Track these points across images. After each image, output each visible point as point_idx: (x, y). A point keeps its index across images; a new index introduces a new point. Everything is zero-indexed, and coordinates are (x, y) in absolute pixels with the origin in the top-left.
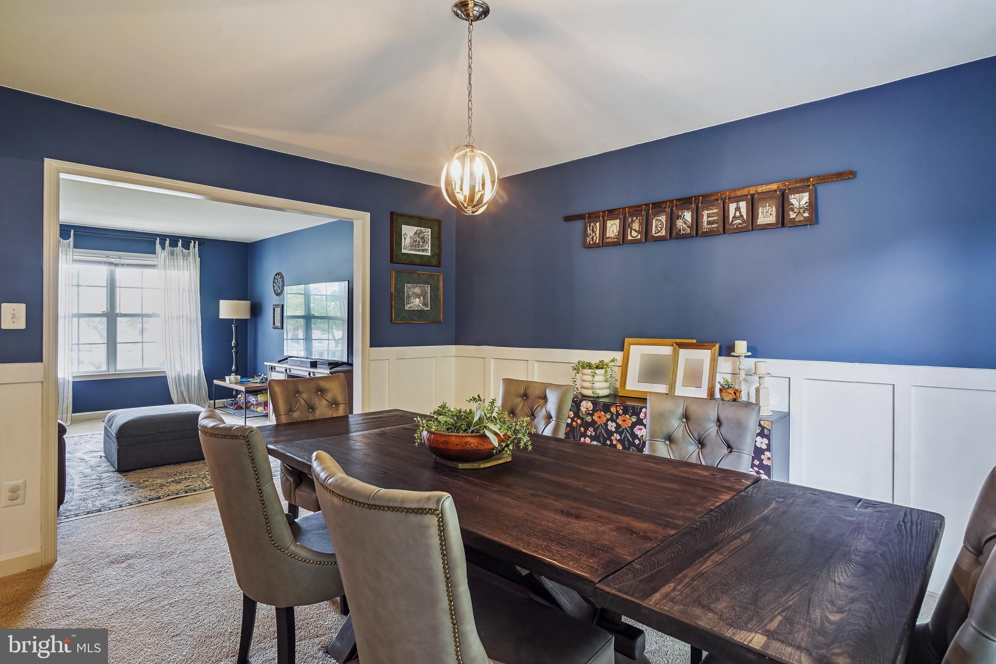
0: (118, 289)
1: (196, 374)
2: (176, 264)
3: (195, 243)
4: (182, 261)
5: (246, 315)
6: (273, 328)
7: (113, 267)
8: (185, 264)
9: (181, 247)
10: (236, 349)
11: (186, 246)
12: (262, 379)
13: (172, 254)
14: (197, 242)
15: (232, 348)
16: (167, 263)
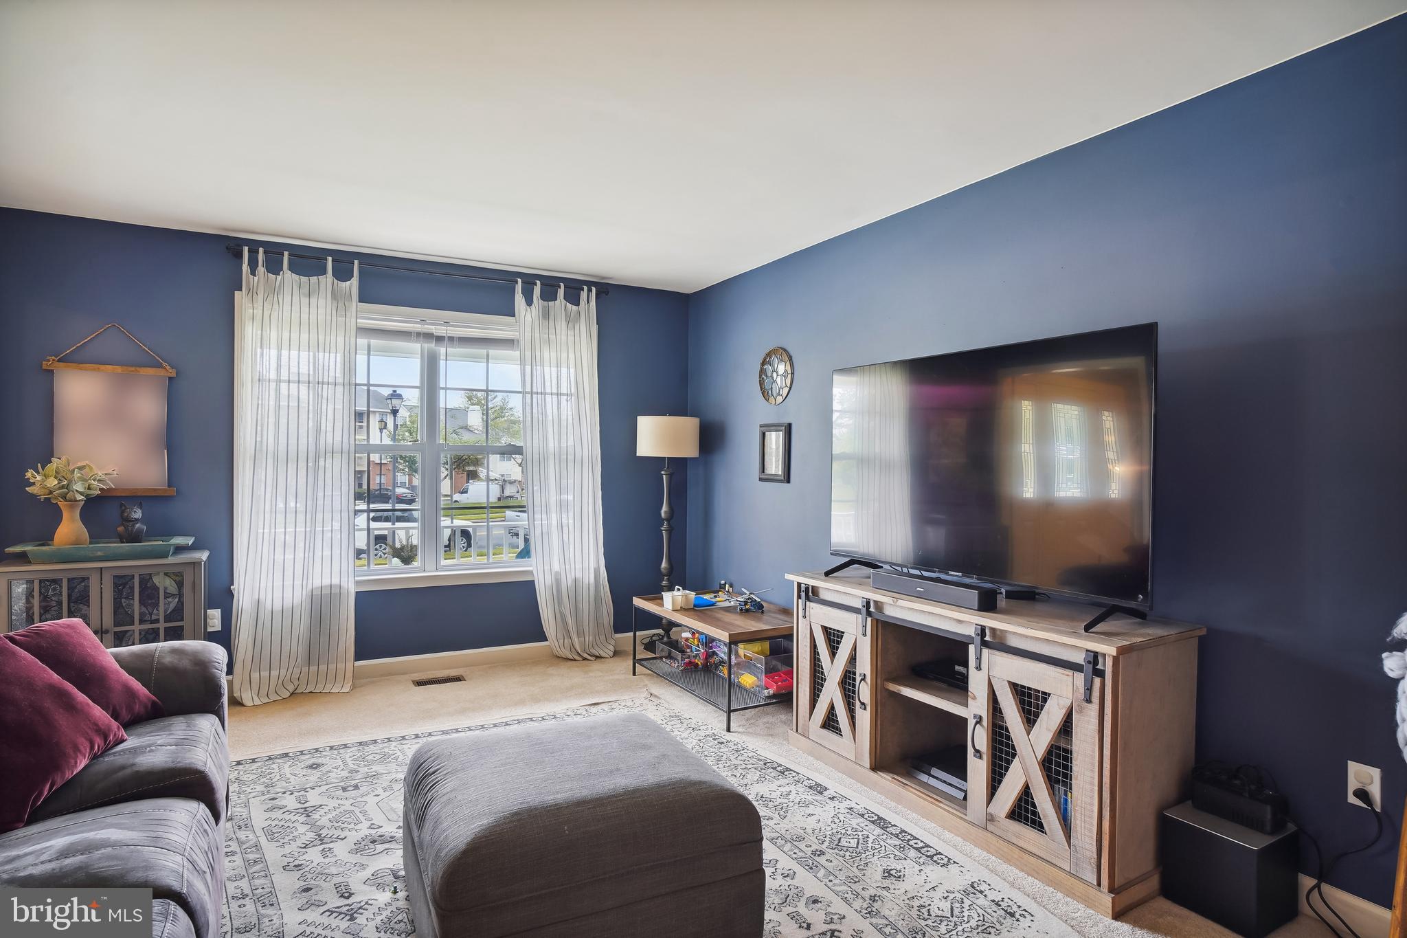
0: (442, 392)
1: (592, 580)
2: (552, 337)
3: (590, 291)
4: (564, 332)
5: (689, 450)
6: (761, 479)
7: (432, 345)
8: (571, 338)
9: (563, 300)
10: (669, 524)
11: (573, 298)
12: (746, 603)
13: (546, 315)
14: (594, 289)
15: (661, 521)
16: (537, 335)
